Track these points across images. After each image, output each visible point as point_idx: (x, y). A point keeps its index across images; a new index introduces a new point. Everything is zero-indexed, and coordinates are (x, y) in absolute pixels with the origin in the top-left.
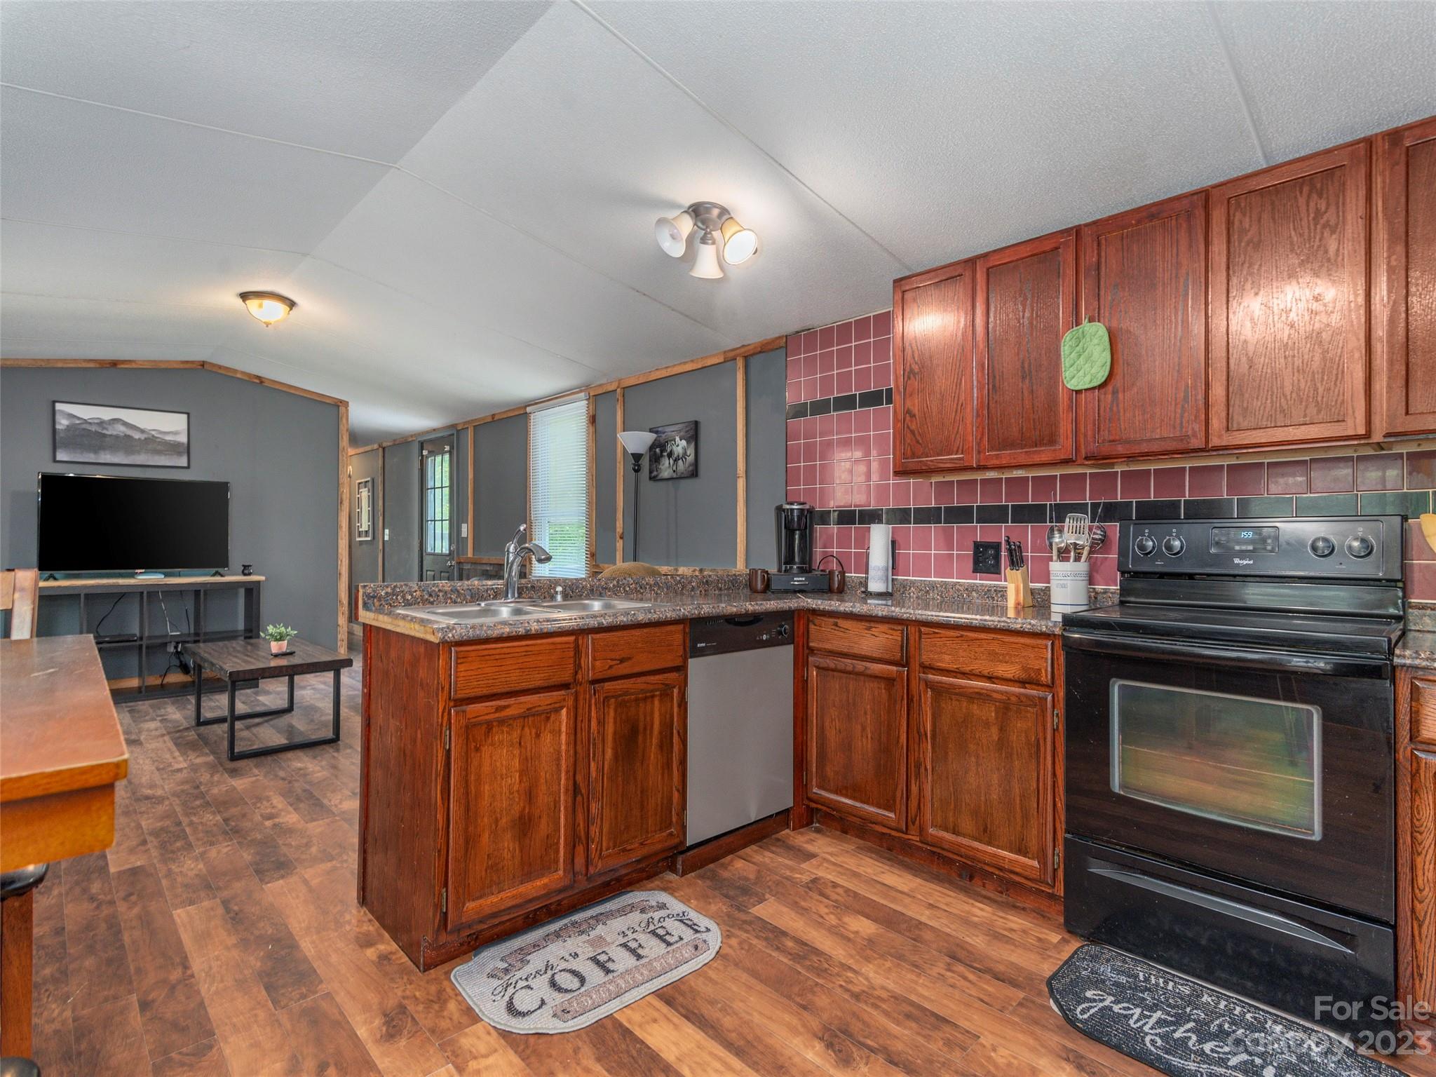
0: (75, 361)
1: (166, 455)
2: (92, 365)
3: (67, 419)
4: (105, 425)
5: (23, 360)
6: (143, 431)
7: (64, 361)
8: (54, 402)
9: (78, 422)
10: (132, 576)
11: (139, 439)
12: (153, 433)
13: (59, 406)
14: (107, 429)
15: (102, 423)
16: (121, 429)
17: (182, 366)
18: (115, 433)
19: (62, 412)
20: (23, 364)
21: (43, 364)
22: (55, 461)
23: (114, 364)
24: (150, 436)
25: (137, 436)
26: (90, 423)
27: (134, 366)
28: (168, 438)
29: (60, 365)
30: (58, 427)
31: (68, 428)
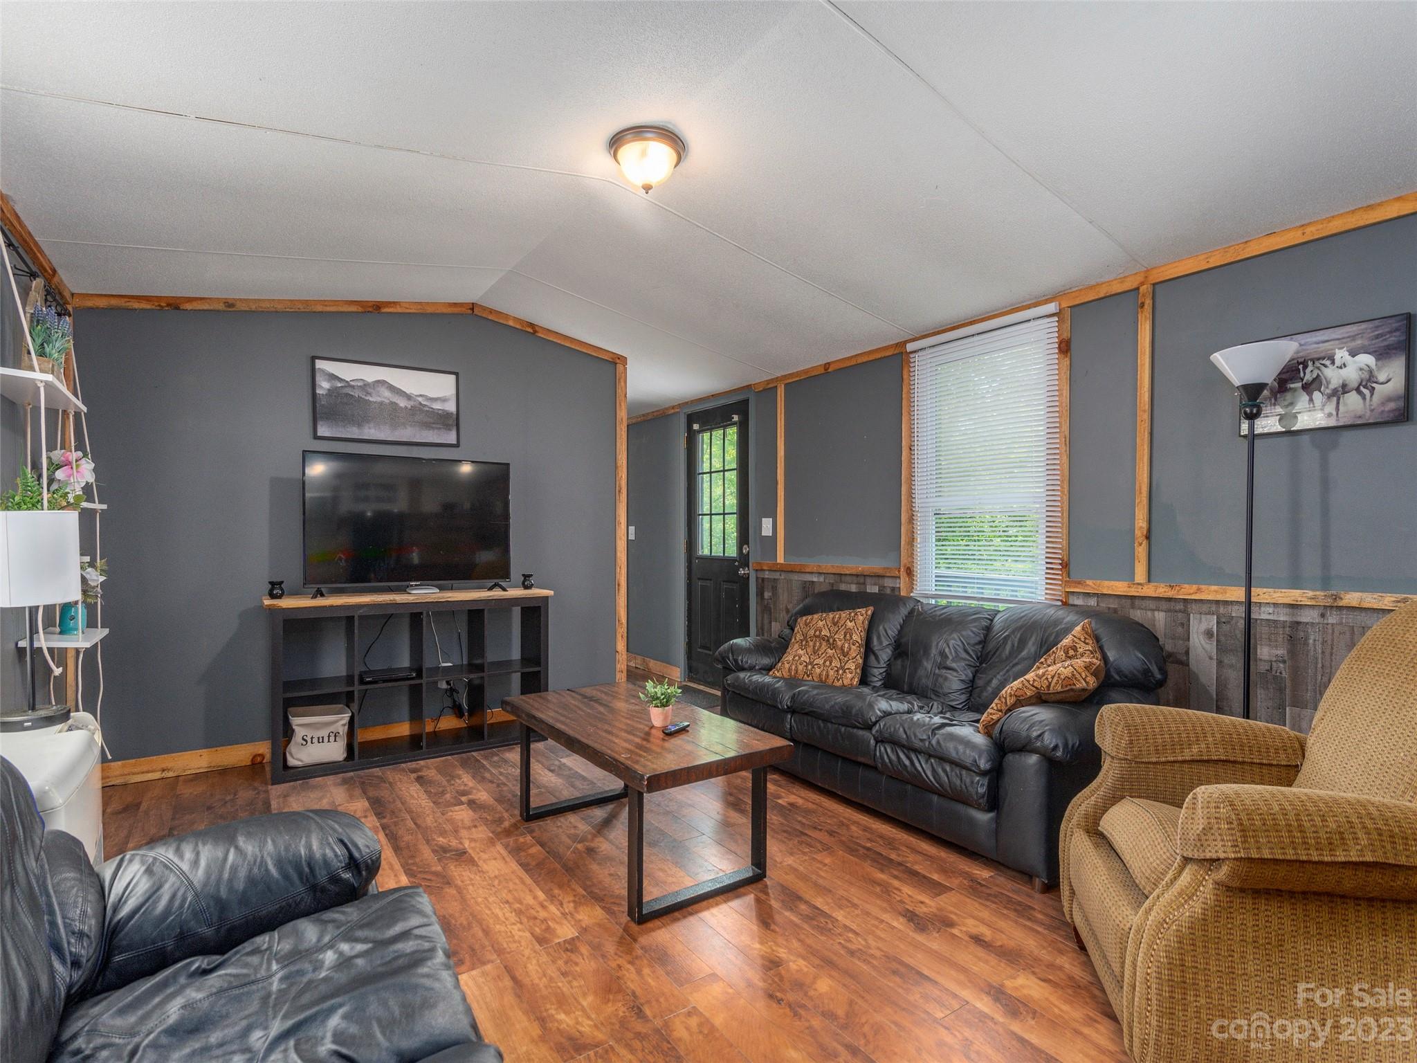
0: (336, 302)
1: (433, 428)
2: (353, 309)
3: (329, 381)
4: (370, 390)
5: (280, 301)
6: (409, 397)
7: (324, 302)
8: (313, 358)
9: (339, 385)
10: (403, 590)
11: (406, 407)
12: (420, 399)
13: (320, 364)
14: (370, 394)
15: (365, 386)
16: (386, 395)
17: (450, 310)
18: (379, 399)
19: (322, 371)
20: (280, 307)
21: (301, 307)
22: (316, 437)
23: (377, 307)
24: (416, 404)
25: (402, 403)
26: (353, 387)
27: (399, 310)
28: (437, 406)
29: (319, 308)
30: (318, 391)
31: (331, 392)
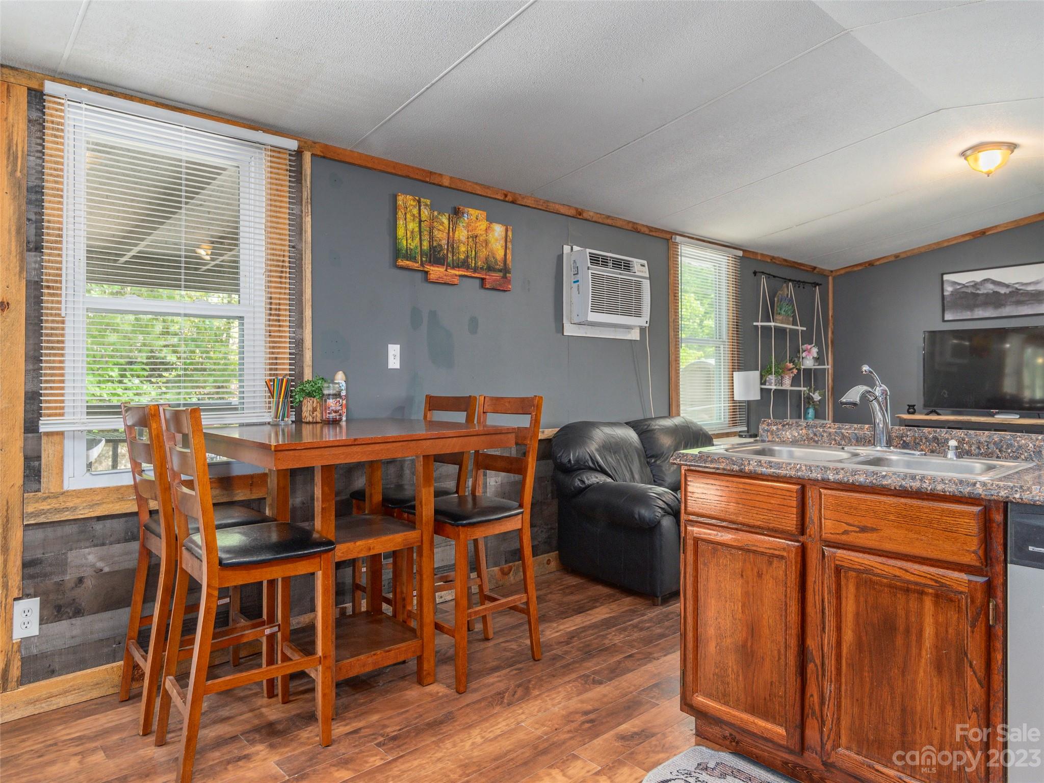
0: (955, 238)
1: (1028, 305)
2: (967, 238)
3: (952, 286)
4: (978, 286)
5: (923, 247)
6: (1007, 286)
7: (948, 240)
8: (942, 275)
9: (958, 287)
11: (1005, 293)
12: (1017, 286)
13: (946, 277)
14: (978, 289)
15: (976, 285)
16: (990, 287)
17: (1040, 218)
18: (985, 291)
19: (948, 281)
20: (923, 250)
21: (935, 247)
22: (944, 321)
23: (983, 233)
24: (1014, 289)
25: (1003, 291)
26: (967, 287)
27: (1000, 230)
28: (1030, 288)
29: (945, 244)
30: (946, 293)
31: (952, 293)
